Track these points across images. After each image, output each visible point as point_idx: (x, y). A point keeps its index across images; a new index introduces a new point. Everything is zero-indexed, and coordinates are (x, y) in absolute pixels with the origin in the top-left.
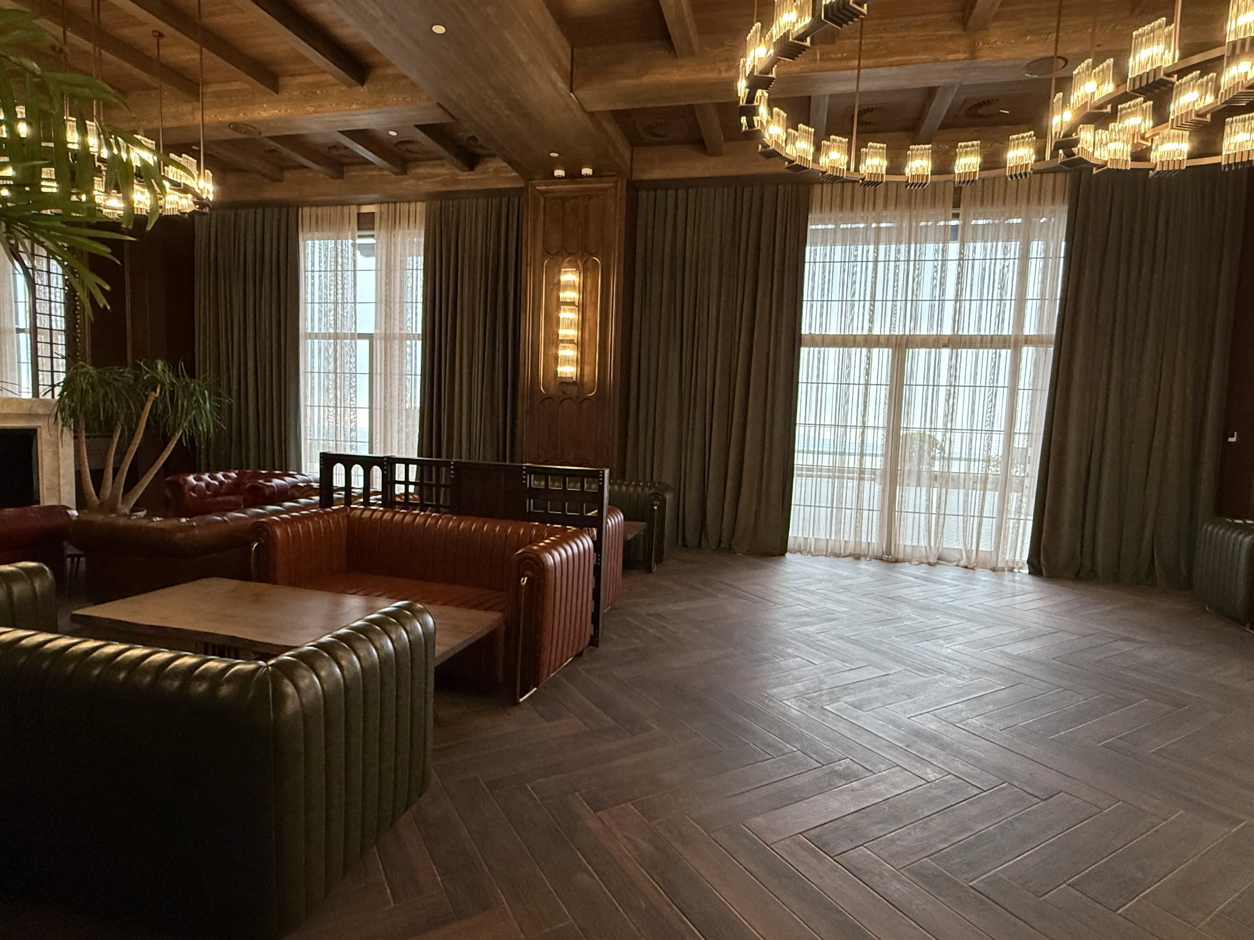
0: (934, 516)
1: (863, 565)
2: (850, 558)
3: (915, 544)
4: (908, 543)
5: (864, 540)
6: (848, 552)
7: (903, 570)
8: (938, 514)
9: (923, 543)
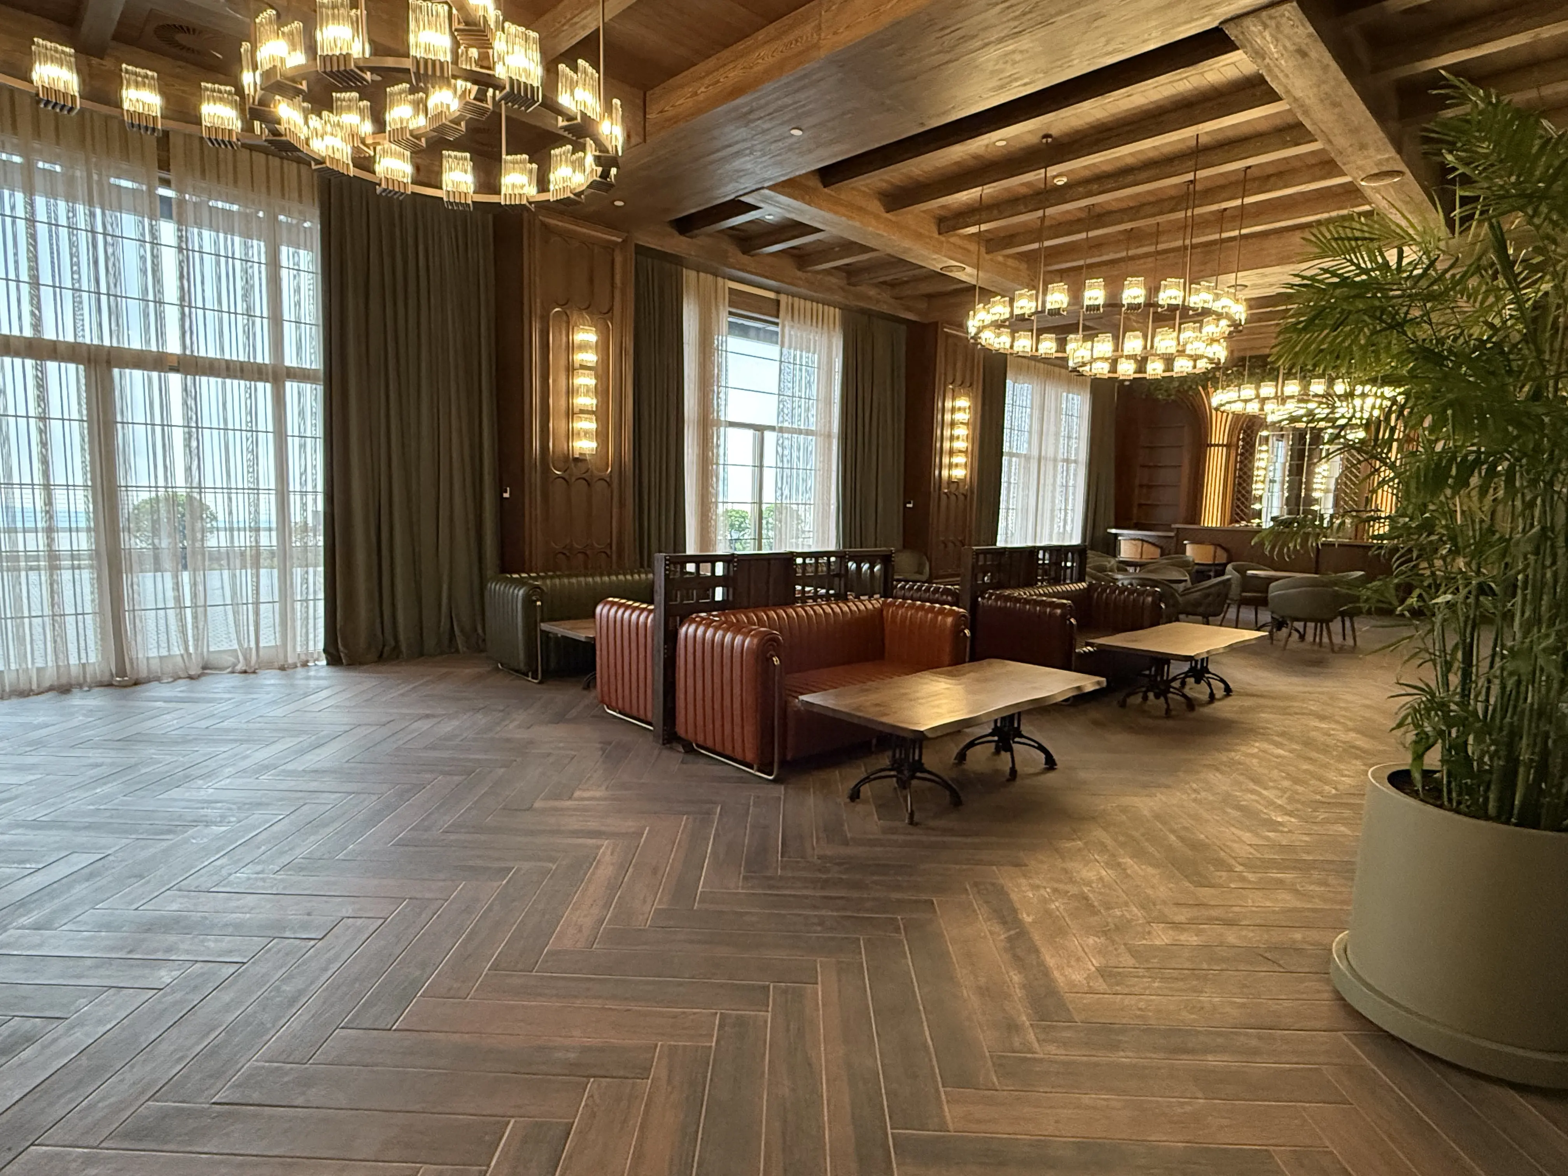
0: (188, 611)
1: (77, 700)
2: (50, 694)
3: (164, 653)
4: (153, 653)
5: (73, 660)
6: (47, 684)
7: (148, 694)
8: (195, 606)
9: (177, 651)
